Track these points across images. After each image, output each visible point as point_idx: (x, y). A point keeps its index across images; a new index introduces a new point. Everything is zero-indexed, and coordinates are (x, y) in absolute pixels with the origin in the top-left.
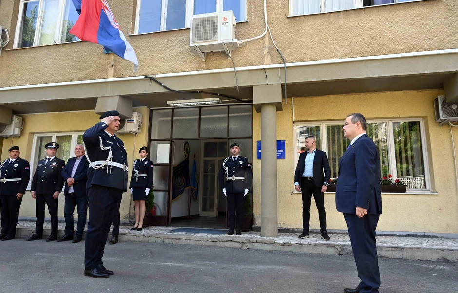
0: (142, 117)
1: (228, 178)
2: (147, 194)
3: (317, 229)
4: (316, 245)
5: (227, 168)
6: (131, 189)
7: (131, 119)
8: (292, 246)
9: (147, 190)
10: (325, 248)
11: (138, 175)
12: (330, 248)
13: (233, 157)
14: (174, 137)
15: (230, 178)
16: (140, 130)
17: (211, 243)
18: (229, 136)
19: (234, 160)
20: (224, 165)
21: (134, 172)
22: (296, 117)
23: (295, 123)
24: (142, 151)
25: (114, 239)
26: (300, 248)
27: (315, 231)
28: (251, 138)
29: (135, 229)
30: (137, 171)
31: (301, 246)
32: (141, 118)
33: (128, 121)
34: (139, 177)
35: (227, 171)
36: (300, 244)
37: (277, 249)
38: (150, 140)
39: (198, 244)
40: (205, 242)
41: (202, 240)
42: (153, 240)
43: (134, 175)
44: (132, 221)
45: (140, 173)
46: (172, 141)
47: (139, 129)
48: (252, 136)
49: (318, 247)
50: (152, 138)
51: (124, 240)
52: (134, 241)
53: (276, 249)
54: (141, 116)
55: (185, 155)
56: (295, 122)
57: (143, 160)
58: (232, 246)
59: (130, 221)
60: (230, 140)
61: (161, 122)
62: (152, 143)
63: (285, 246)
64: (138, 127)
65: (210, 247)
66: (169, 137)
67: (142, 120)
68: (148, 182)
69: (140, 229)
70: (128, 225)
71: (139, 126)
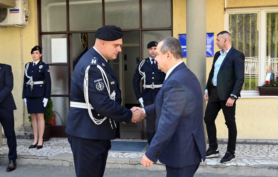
0: (29, 4)
1: (145, 86)
2: (45, 105)
3: (250, 140)
4: (256, 167)
5: (144, 74)
6: (25, 99)
7: (15, 8)
8: (227, 168)
9: (45, 101)
10: (266, 170)
11: (31, 82)
12: (272, 170)
13: (151, 59)
14: (71, 29)
15: (149, 86)
16: (28, 22)
17: (130, 166)
18: (142, 28)
19: (152, 63)
20: (139, 69)
21: (26, 79)
22: (229, 2)
23: (226, 10)
24: (35, 52)
25: (12, 165)
26: (236, 170)
27: (248, 141)
28: (171, 29)
29: (35, 146)
30: (31, 78)
31: (238, 169)
32: (27, 5)
33: (11, 10)
34: (34, 85)
35: (145, 77)
36: (237, 166)
37: (209, 172)
38: (41, 34)
39: (113, 167)
40: (122, 165)
41: (119, 162)
42: (59, 163)
43: (28, 83)
44: (29, 133)
45: (34, 80)
46: (69, 35)
47: (26, 20)
48: (172, 26)
49: (257, 169)
50: (43, 30)
51: (23, 164)
52: (36, 165)
53: (207, 172)
54: (27, 3)
55: (83, 45)
56: (227, 8)
57: (36, 63)
58: (155, 169)
59: (25, 134)
60: (143, 32)
61: (53, 8)
62: (44, 36)
63: (219, 169)
64: (25, 19)
65: (128, 170)
66: (65, 30)
67: (29, 8)
68: (46, 91)
69: (41, 147)
70: (23, 138)
71: (26, 17)
